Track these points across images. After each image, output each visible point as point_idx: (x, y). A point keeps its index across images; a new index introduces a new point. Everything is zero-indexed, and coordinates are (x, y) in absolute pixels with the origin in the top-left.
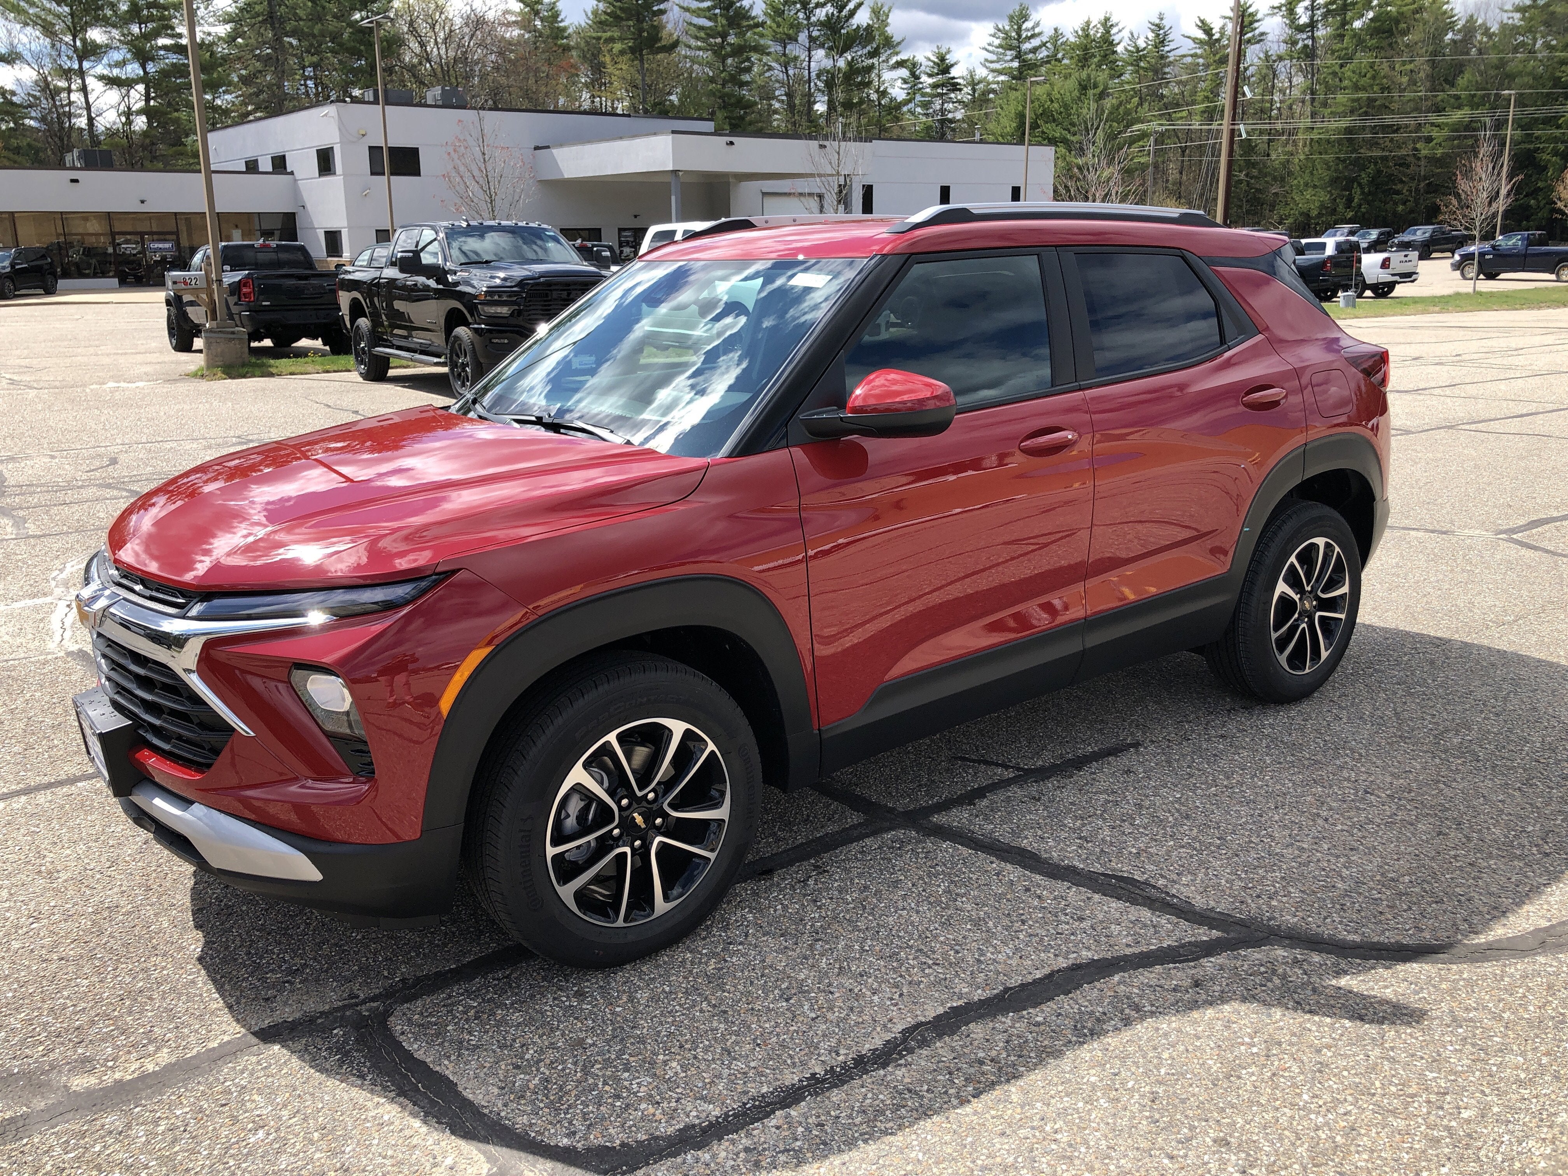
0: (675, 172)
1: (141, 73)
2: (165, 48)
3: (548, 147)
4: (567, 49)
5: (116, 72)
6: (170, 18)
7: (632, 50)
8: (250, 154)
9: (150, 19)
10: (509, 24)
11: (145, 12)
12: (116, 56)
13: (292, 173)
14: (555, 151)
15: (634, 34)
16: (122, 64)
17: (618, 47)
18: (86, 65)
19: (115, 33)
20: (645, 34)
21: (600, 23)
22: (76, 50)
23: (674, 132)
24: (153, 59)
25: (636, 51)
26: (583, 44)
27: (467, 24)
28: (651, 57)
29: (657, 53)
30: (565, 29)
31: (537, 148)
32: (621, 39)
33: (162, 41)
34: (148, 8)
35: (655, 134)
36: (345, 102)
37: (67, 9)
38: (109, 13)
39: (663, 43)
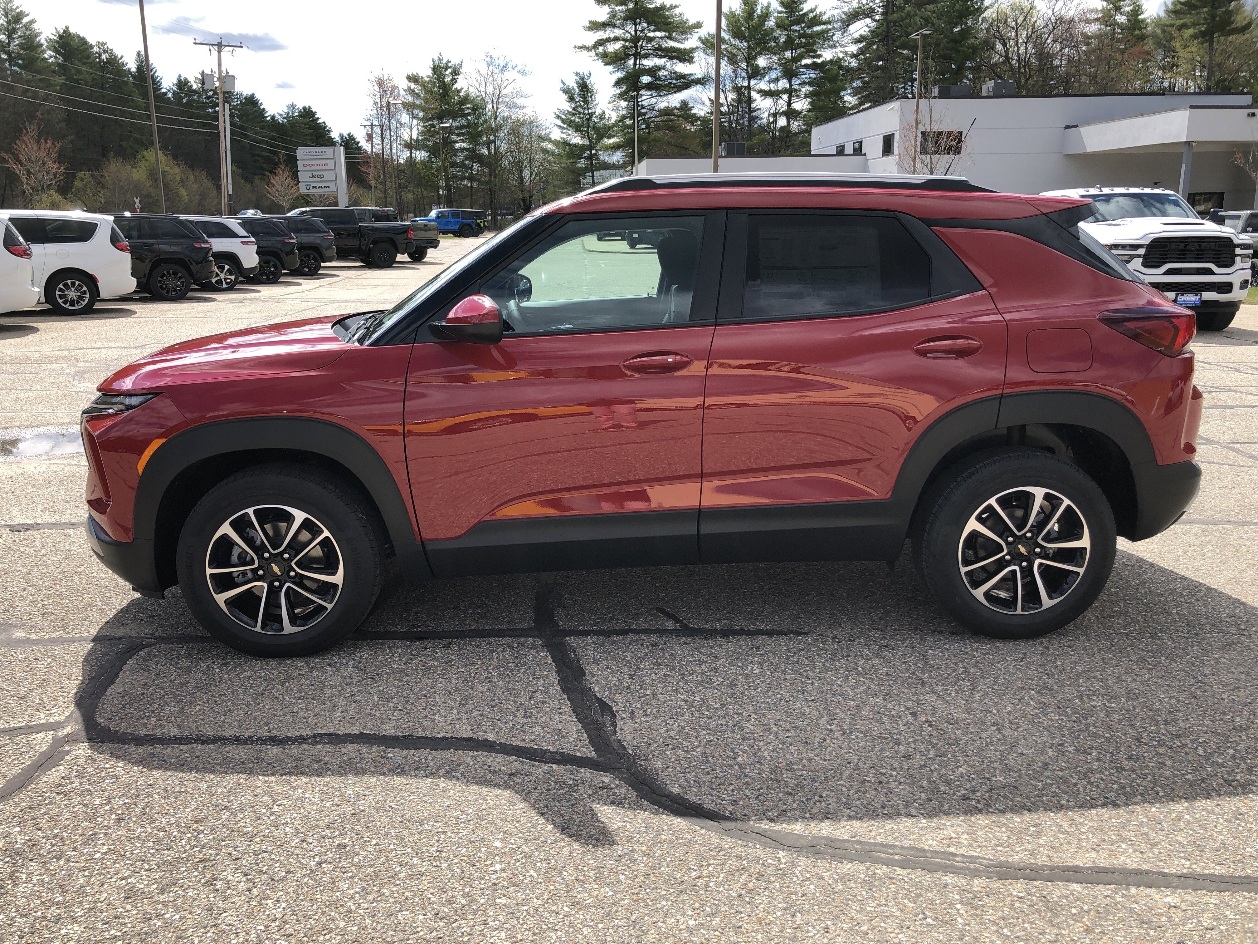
0: (1188, 143)
1: (788, 86)
2: (806, 66)
3: (1077, 126)
4: (1142, 38)
5: (773, 87)
6: (814, 43)
7: (1203, 34)
8: (840, 142)
9: (800, 46)
10: (1088, 22)
11: (797, 41)
12: (773, 75)
13: (865, 155)
14: (1083, 130)
15: (1205, 19)
16: (777, 80)
17: (1190, 31)
18: (753, 82)
19: (775, 58)
20: (1218, 19)
21: (1175, 12)
22: (747, 73)
23: (1192, 107)
24: (796, 76)
25: (1207, 36)
26: (1159, 31)
27: (1047, 25)
28: (1222, 39)
29: (1228, 35)
30: (1144, 21)
31: (1067, 127)
32: (1194, 24)
33: (807, 61)
34: (799, 38)
35: (1174, 110)
36: (908, 98)
37: (745, 44)
38: (773, 44)
39: (1233, 26)
